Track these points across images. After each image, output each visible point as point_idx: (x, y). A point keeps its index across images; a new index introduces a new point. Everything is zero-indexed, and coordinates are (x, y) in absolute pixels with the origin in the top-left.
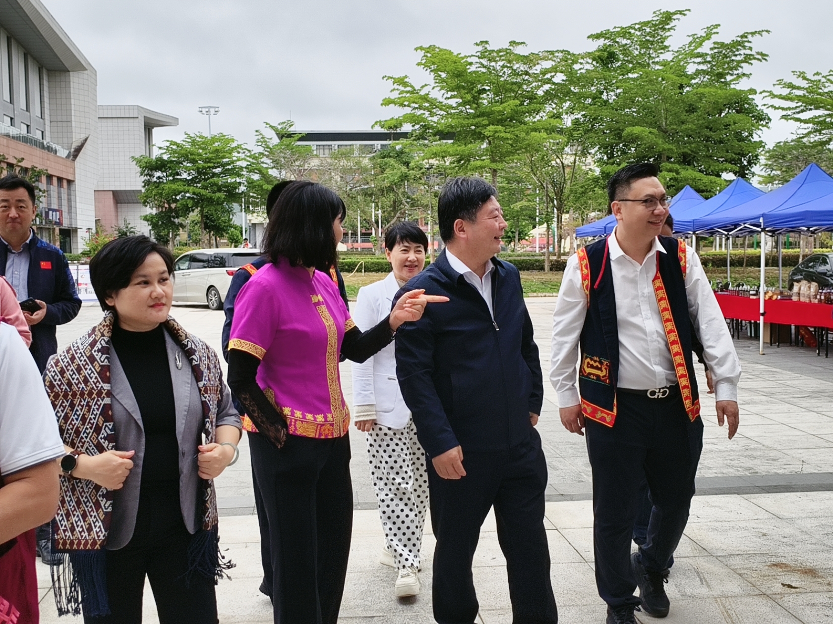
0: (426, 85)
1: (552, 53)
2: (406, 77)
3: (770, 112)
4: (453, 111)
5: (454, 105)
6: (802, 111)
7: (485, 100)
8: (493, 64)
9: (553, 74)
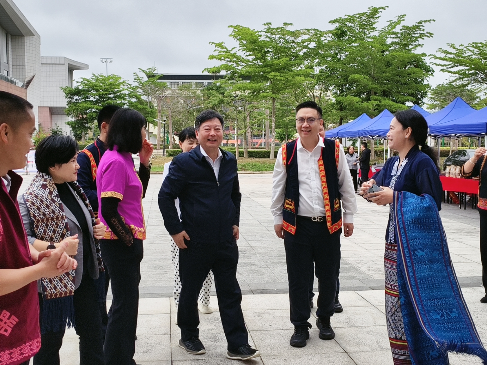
0: (234, 48)
1: (308, 30)
2: (223, 43)
3: (434, 67)
4: (250, 63)
5: (251, 60)
6: (453, 67)
7: (269, 57)
8: (274, 36)
9: (309, 43)
